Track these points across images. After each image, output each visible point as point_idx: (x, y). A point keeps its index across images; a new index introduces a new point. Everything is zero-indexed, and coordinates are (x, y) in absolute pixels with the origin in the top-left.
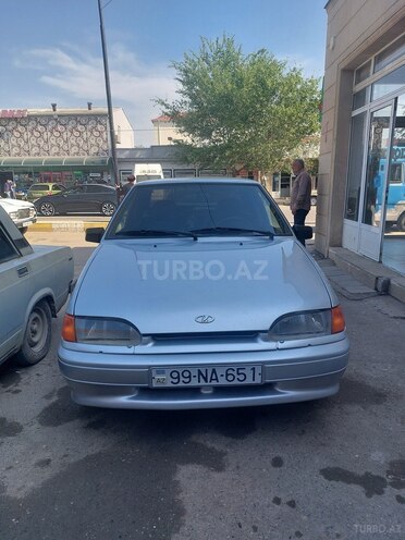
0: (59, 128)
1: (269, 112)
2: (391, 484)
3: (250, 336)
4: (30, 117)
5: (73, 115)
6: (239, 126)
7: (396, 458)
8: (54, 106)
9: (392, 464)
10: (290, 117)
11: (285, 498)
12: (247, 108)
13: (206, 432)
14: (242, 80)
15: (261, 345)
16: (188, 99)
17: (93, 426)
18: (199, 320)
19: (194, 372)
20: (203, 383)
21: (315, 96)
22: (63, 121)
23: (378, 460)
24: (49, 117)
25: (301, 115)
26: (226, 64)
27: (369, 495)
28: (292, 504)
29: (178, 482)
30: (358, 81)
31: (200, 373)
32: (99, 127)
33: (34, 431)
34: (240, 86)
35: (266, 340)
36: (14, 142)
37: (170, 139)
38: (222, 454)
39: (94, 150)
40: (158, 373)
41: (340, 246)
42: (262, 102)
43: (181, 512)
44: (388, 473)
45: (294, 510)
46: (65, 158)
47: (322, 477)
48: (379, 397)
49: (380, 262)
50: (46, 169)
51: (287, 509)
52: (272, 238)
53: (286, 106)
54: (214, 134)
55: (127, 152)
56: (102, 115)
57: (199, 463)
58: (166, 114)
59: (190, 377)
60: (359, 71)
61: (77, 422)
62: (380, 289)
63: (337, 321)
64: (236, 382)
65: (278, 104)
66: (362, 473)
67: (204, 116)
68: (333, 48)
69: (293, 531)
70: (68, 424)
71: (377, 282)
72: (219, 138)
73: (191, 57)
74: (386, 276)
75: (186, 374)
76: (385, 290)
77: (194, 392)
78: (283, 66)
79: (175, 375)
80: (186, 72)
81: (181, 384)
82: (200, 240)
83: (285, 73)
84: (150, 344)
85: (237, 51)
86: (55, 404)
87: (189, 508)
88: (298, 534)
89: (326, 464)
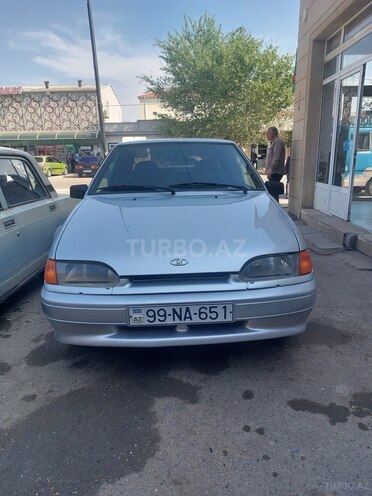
0: (52, 104)
1: (247, 87)
2: (354, 413)
3: (222, 277)
4: (24, 94)
5: (64, 92)
6: (219, 101)
7: (359, 390)
8: (47, 83)
9: (355, 396)
10: (266, 92)
11: (254, 426)
12: (227, 83)
13: (182, 369)
14: (221, 57)
15: (232, 285)
16: (171, 76)
17: (77, 365)
18: (174, 262)
19: (169, 311)
20: (177, 321)
21: (290, 72)
22: (55, 98)
23: (342, 392)
24: (42, 94)
25: (277, 90)
26: (206, 43)
27: (333, 423)
28: (261, 431)
29: (155, 413)
30: (329, 51)
31: (174, 311)
32: (89, 103)
33: (22, 371)
34: (219, 63)
35: (236, 281)
36: (10, 118)
37: (155, 113)
38: (198, 388)
39: (84, 124)
40: (135, 312)
41: (312, 207)
42: (240, 78)
43: (157, 439)
44: (352, 404)
45: (262, 437)
46: (57, 133)
47: (290, 408)
48: (344, 338)
49: (348, 220)
50: (40, 142)
51: (256, 436)
52: (245, 193)
53: (263, 81)
54: (196, 108)
55: (115, 126)
56: (91, 92)
57: (174, 396)
58: (151, 90)
59: (165, 315)
60: (331, 41)
61: (62, 362)
62: (348, 245)
63: (305, 264)
64: (208, 320)
65: (255, 79)
66: (327, 404)
67: (187, 91)
68: (306, 20)
69: (261, 455)
70: (54, 364)
71: (345, 239)
72: (201, 112)
73: (174, 36)
74: (353, 232)
75: (162, 313)
76: (352, 245)
77: (170, 330)
78: (260, 44)
79: (151, 314)
80: (169, 50)
81: (157, 323)
82: (177, 194)
83: (262, 50)
84: (128, 286)
85: (217, 30)
86: (43, 347)
87: (164, 436)
88: (266, 457)
89: (294, 396)
